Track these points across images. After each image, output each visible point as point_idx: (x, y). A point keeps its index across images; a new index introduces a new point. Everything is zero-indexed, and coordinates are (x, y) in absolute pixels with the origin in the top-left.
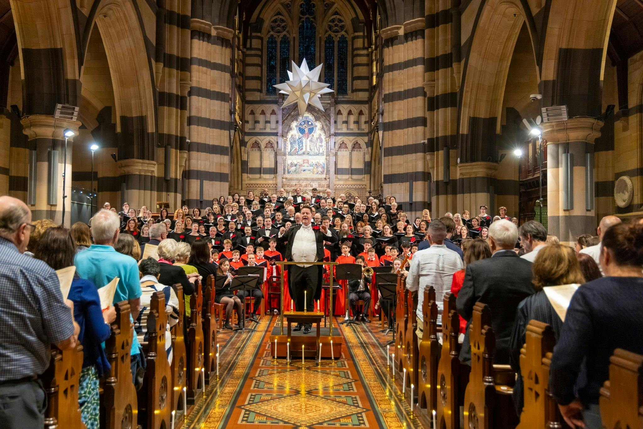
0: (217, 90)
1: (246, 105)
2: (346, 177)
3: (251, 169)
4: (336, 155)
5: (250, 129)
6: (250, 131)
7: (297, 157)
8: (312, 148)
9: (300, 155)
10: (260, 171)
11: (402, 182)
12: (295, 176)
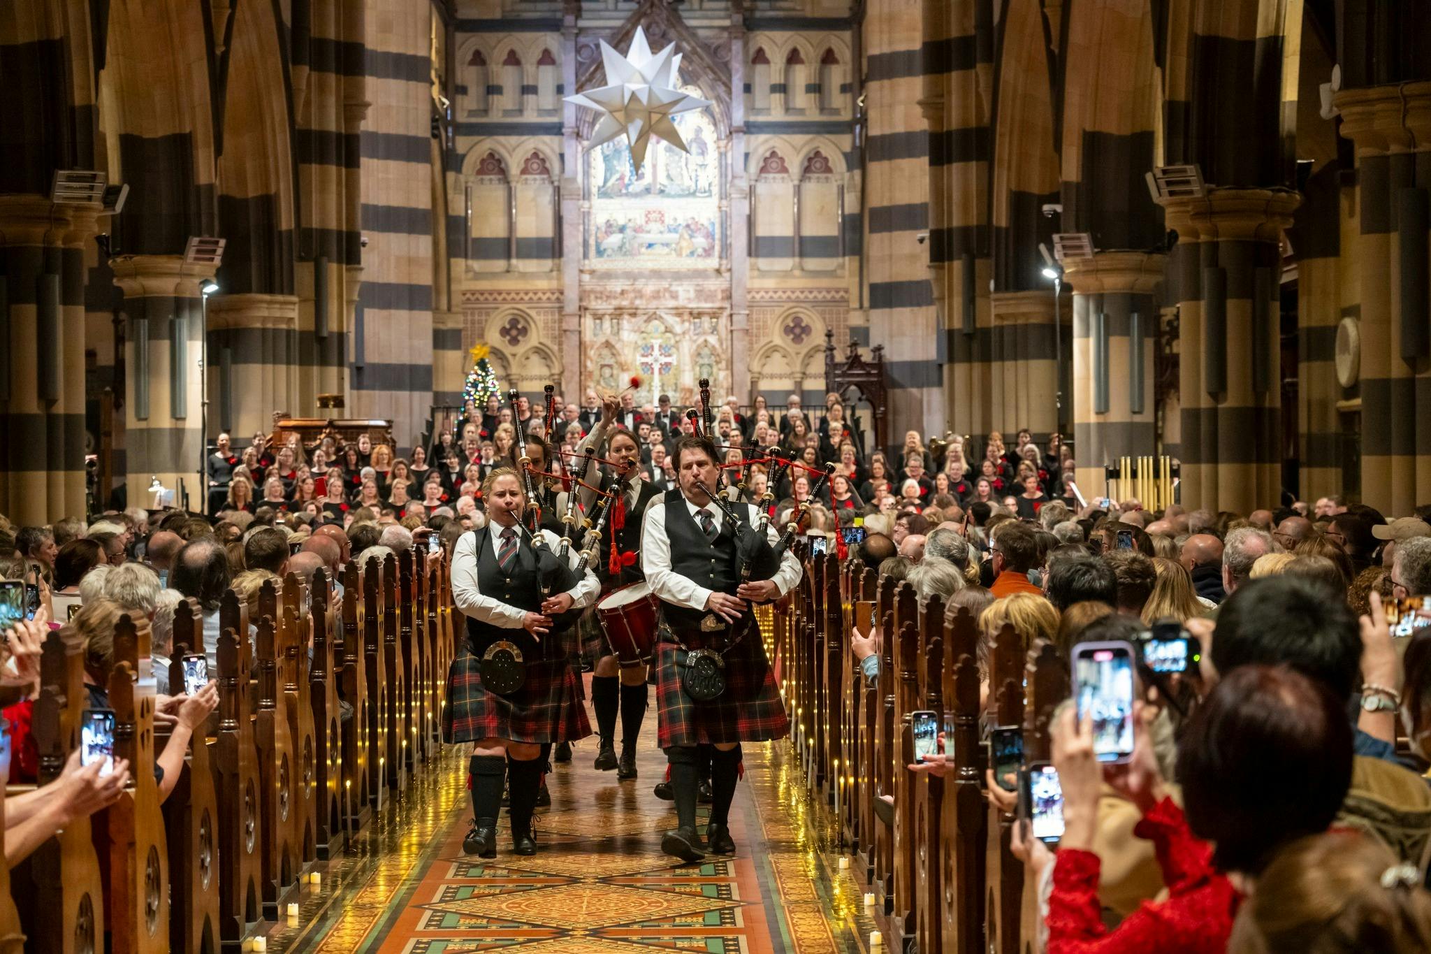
0: (394, 49)
1: (459, 37)
2: (787, 263)
3: (477, 241)
4: (752, 192)
5: (471, 113)
6: (474, 120)
7: (626, 202)
8: (673, 173)
9: (636, 195)
10: (507, 247)
11: (919, 305)
12: (619, 264)
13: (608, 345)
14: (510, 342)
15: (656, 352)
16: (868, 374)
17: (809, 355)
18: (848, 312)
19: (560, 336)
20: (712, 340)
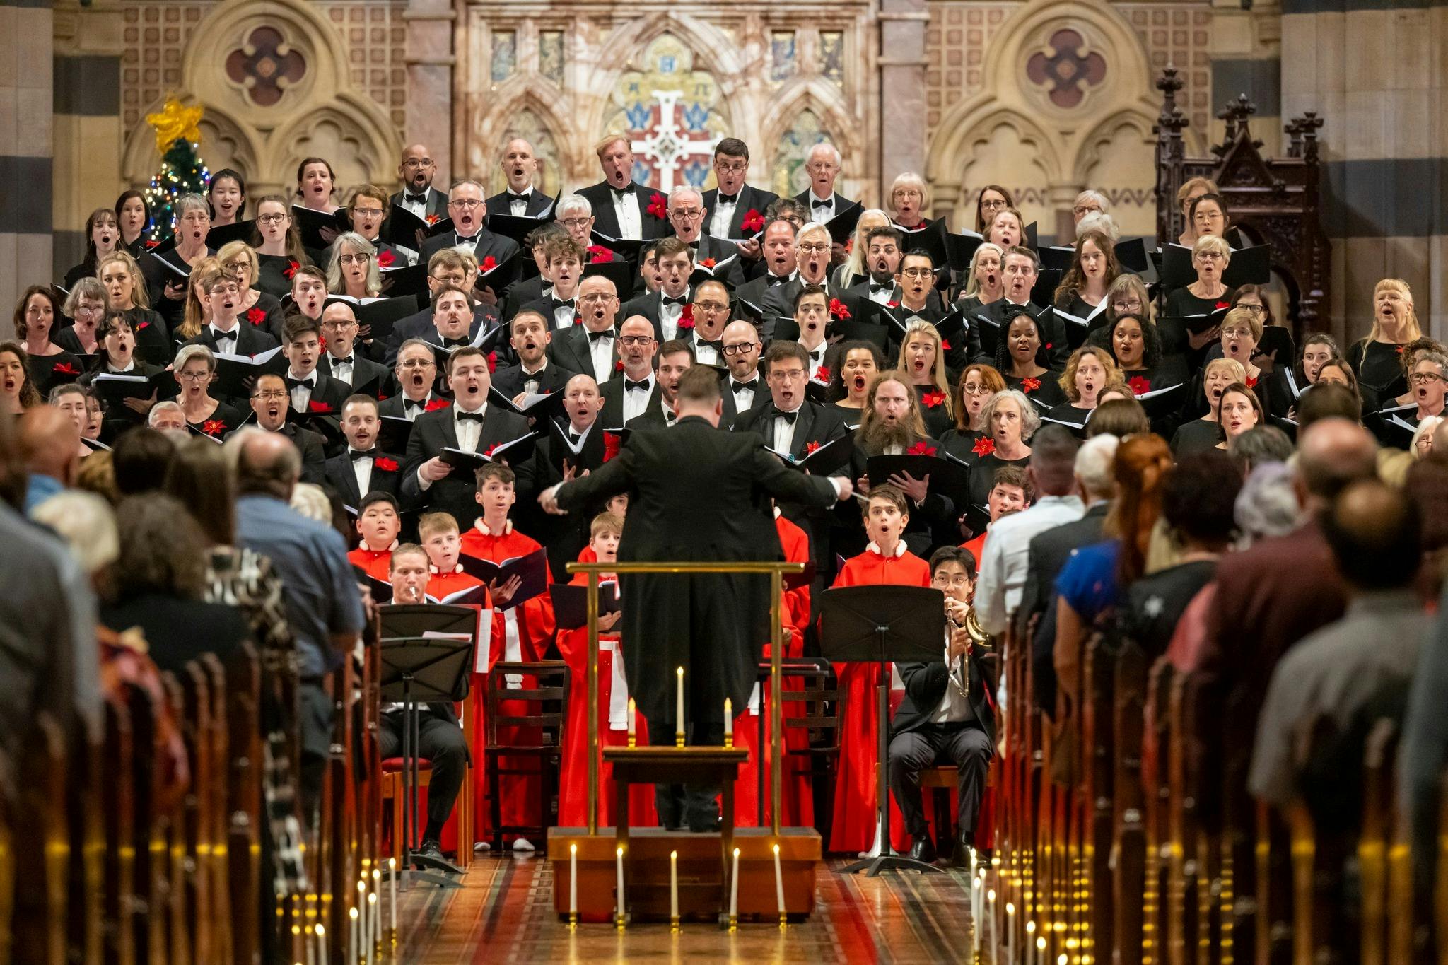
13: (531, 103)
14: (254, 92)
15: (667, 126)
16: (1279, 196)
17: (1099, 139)
18: (1208, 17)
19: (397, 78)
20: (826, 92)
